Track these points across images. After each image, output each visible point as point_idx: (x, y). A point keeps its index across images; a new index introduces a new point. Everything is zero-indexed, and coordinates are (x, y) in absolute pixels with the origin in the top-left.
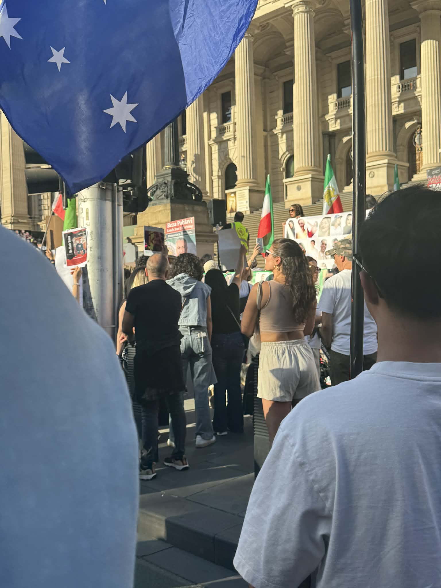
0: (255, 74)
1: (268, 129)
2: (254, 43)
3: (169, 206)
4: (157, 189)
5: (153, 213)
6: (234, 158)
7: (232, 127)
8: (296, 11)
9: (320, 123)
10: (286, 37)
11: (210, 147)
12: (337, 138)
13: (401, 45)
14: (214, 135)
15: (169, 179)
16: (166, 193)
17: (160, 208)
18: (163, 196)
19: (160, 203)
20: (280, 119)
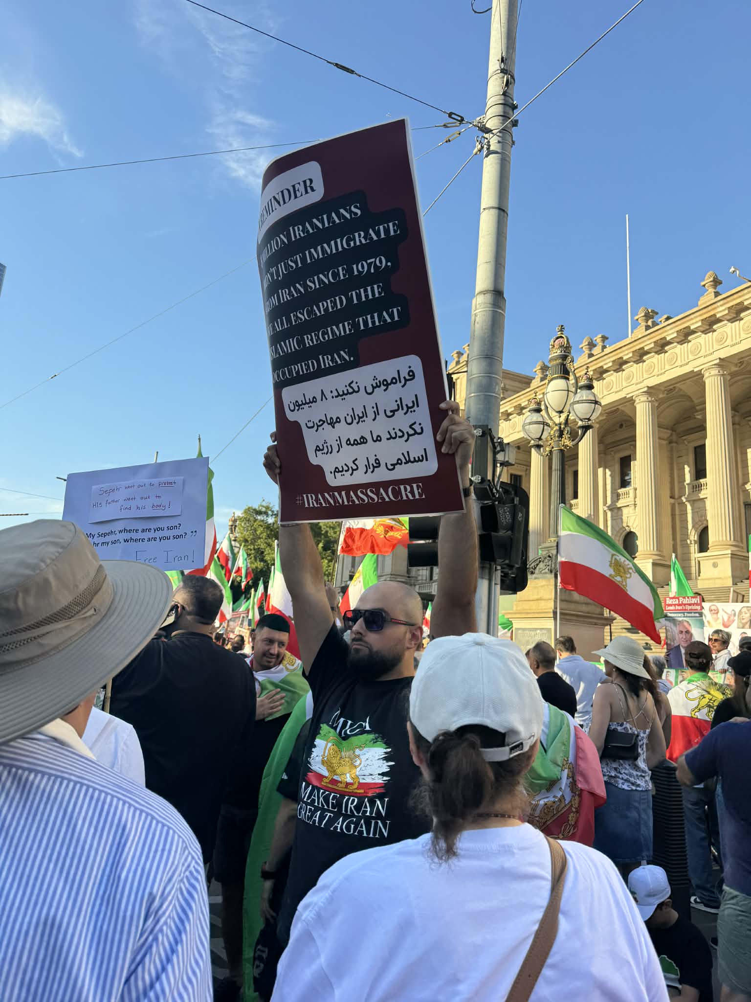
0: (660, 438)
1: (676, 496)
2: (658, 407)
3: (552, 582)
4: (540, 561)
5: (535, 587)
6: (634, 527)
7: (631, 492)
8: (706, 375)
9: (741, 493)
10: (696, 401)
11: (605, 512)
14: (609, 502)
16: (549, 567)
17: (542, 582)
18: (547, 570)
19: (544, 578)
20: (691, 486)
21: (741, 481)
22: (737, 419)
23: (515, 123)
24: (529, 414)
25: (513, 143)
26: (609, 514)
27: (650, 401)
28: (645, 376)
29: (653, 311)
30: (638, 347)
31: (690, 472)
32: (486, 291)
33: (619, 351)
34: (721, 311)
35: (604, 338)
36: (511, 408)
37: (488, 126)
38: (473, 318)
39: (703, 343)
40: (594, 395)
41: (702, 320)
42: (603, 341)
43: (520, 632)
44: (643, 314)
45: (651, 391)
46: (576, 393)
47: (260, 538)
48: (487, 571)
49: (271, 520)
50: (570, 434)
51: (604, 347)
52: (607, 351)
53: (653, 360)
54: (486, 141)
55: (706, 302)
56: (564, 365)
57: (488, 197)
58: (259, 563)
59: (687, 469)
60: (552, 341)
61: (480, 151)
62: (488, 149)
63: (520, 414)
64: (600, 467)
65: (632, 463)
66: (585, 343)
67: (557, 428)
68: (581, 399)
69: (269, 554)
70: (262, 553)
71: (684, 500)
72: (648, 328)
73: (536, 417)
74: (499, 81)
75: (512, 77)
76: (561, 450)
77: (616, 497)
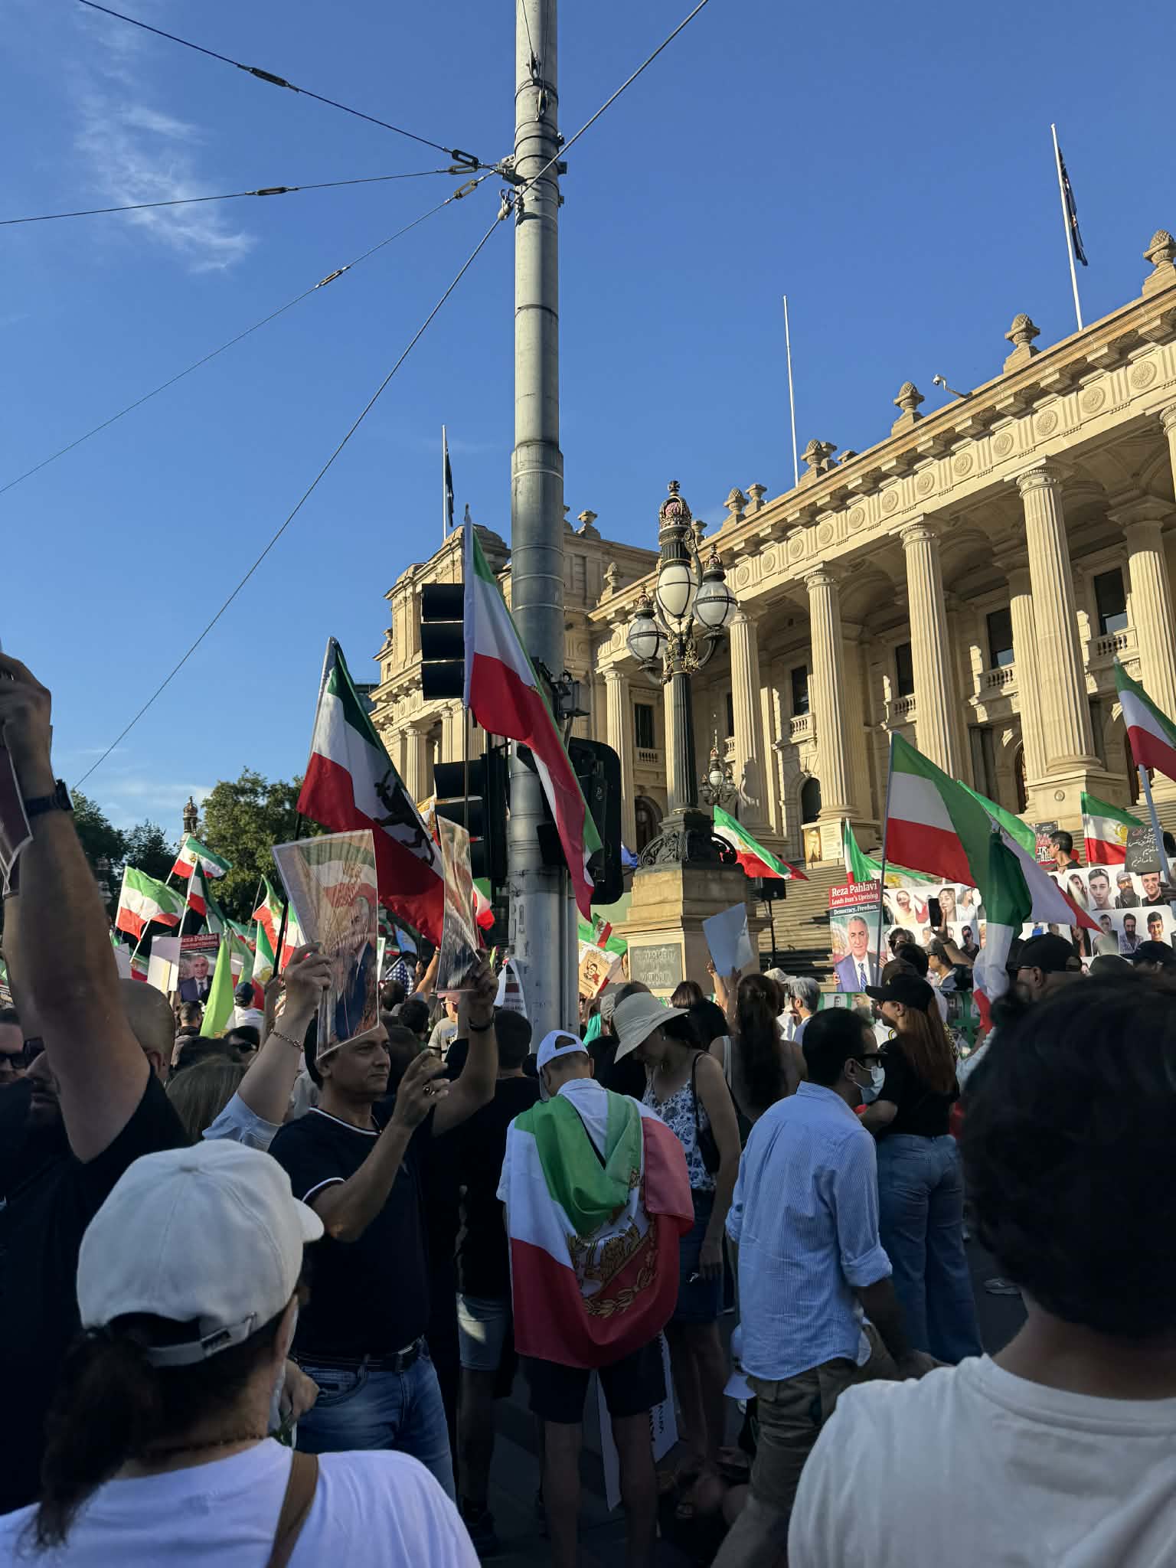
0: (845, 638)
1: (873, 722)
2: (840, 592)
3: (680, 874)
4: (662, 845)
5: (657, 885)
6: (816, 771)
7: (809, 720)
8: (907, 540)
9: (963, 710)
10: (894, 579)
11: (774, 753)
12: (995, 732)
13: (1097, 579)
14: (779, 737)
15: (681, 829)
16: (674, 853)
17: (666, 876)
18: (671, 858)
19: (667, 870)
20: (893, 706)
21: (962, 697)
22: (953, 602)
23: (562, 168)
24: (636, 620)
25: (561, 200)
26: (780, 755)
27: (828, 584)
28: (820, 546)
29: (828, 445)
30: (808, 502)
31: (890, 685)
32: (530, 441)
33: (781, 509)
34: (923, 441)
35: (760, 490)
36: (629, 603)
37: (518, 172)
38: (513, 484)
39: (900, 492)
40: (726, 588)
41: (897, 457)
42: (759, 495)
43: (637, 952)
44: (813, 451)
45: (828, 569)
46: (700, 586)
47: (246, 832)
48: (556, 881)
49: (262, 801)
50: (696, 650)
51: (760, 504)
52: (764, 509)
53: (831, 521)
54: (517, 196)
55: (905, 428)
56: (682, 544)
57: (525, 289)
58: (247, 872)
59: (886, 681)
60: (662, 506)
61: (508, 213)
62: (521, 210)
63: (624, 621)
64: (762, 687)
65: (808, 678)
66: (731, 499)
67: (676, 640)
68: (708, 595)
69: (262, 857)
70: (253, 854)
71: (885, 727)
72: (820, 471)
73: (645, 625)
74: (532, 98)
75: (554, 93)
76: (684, 674)
77: (789, 729)
